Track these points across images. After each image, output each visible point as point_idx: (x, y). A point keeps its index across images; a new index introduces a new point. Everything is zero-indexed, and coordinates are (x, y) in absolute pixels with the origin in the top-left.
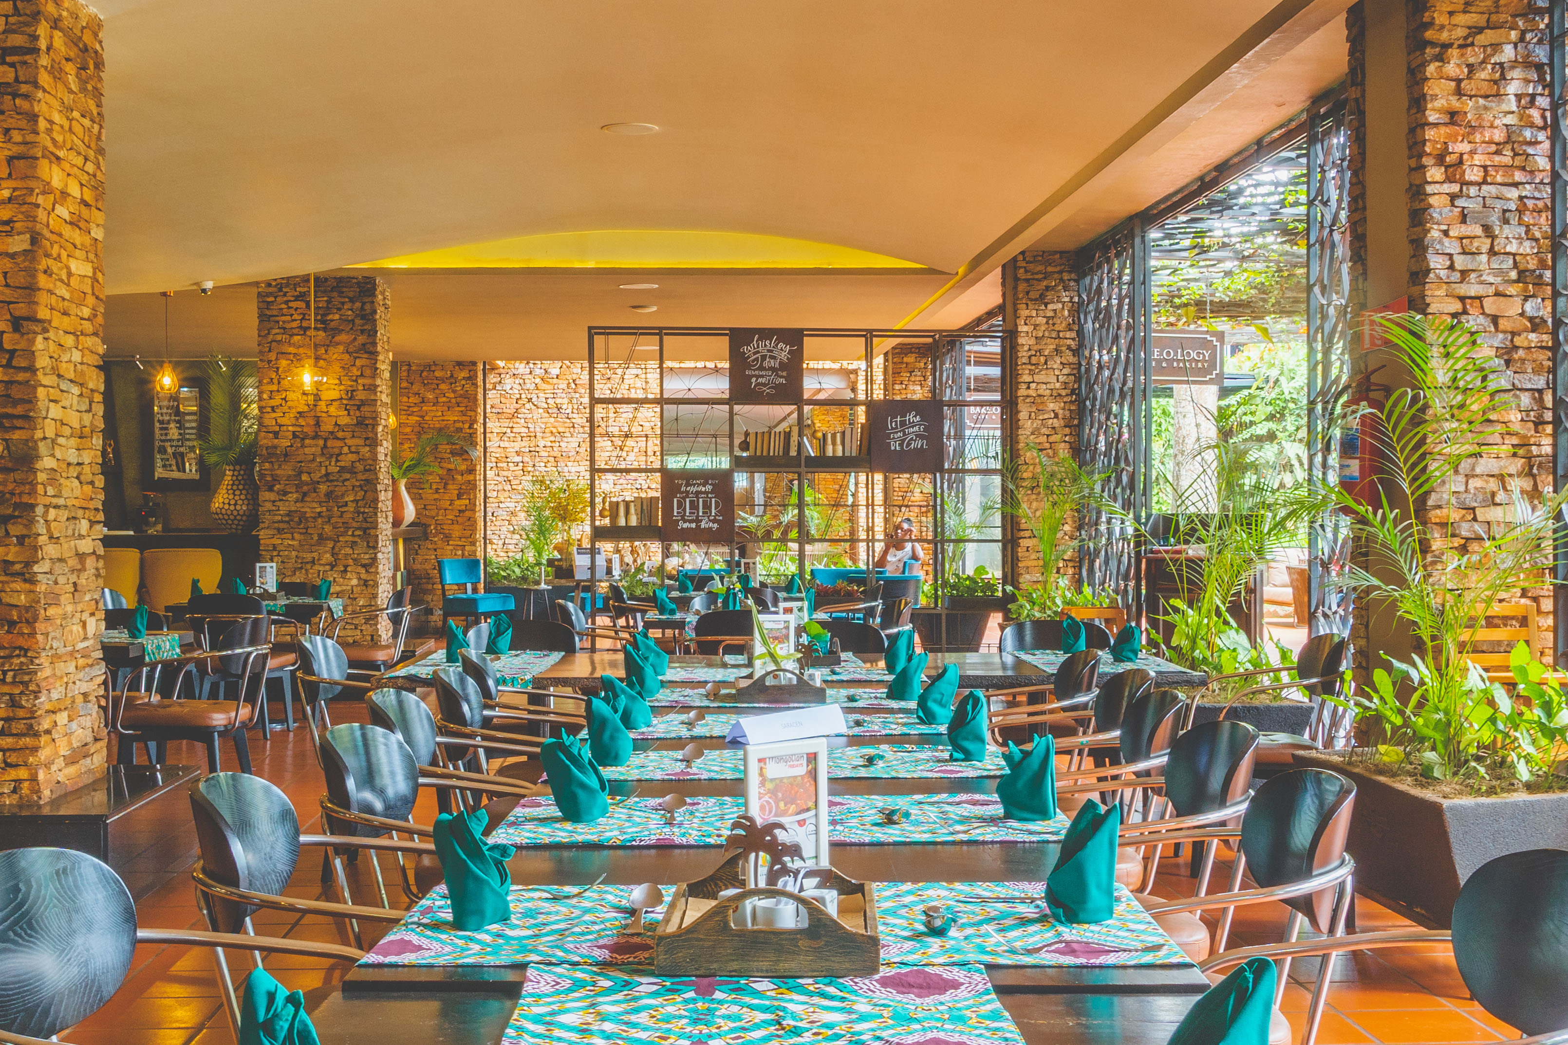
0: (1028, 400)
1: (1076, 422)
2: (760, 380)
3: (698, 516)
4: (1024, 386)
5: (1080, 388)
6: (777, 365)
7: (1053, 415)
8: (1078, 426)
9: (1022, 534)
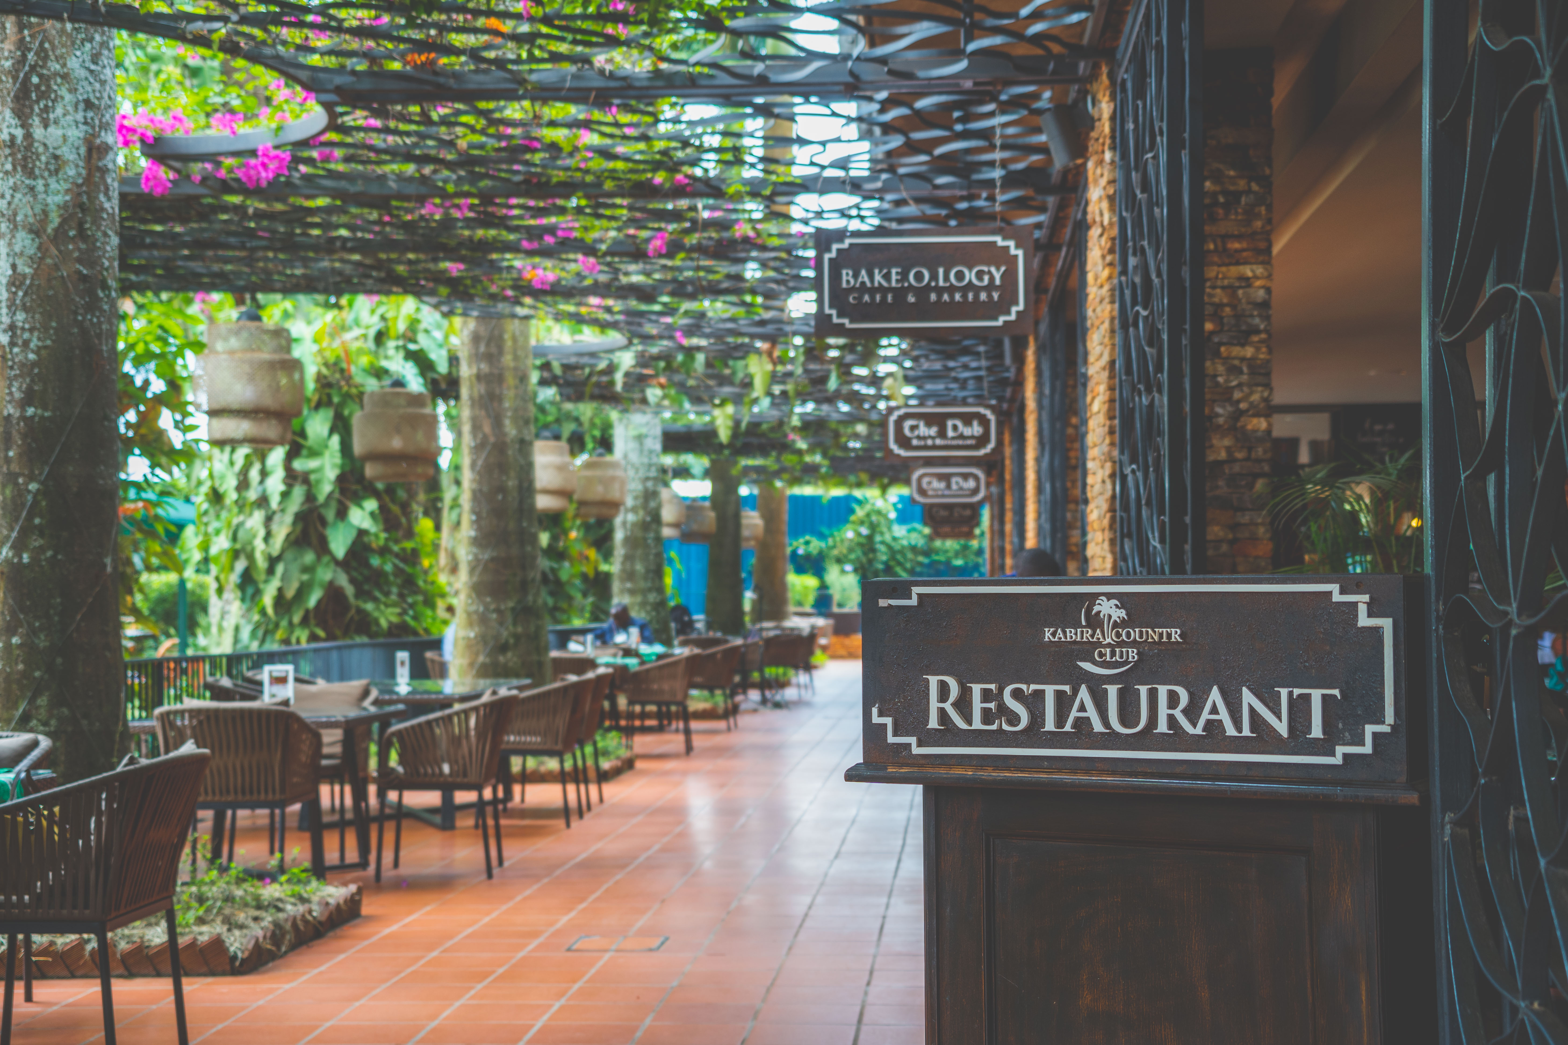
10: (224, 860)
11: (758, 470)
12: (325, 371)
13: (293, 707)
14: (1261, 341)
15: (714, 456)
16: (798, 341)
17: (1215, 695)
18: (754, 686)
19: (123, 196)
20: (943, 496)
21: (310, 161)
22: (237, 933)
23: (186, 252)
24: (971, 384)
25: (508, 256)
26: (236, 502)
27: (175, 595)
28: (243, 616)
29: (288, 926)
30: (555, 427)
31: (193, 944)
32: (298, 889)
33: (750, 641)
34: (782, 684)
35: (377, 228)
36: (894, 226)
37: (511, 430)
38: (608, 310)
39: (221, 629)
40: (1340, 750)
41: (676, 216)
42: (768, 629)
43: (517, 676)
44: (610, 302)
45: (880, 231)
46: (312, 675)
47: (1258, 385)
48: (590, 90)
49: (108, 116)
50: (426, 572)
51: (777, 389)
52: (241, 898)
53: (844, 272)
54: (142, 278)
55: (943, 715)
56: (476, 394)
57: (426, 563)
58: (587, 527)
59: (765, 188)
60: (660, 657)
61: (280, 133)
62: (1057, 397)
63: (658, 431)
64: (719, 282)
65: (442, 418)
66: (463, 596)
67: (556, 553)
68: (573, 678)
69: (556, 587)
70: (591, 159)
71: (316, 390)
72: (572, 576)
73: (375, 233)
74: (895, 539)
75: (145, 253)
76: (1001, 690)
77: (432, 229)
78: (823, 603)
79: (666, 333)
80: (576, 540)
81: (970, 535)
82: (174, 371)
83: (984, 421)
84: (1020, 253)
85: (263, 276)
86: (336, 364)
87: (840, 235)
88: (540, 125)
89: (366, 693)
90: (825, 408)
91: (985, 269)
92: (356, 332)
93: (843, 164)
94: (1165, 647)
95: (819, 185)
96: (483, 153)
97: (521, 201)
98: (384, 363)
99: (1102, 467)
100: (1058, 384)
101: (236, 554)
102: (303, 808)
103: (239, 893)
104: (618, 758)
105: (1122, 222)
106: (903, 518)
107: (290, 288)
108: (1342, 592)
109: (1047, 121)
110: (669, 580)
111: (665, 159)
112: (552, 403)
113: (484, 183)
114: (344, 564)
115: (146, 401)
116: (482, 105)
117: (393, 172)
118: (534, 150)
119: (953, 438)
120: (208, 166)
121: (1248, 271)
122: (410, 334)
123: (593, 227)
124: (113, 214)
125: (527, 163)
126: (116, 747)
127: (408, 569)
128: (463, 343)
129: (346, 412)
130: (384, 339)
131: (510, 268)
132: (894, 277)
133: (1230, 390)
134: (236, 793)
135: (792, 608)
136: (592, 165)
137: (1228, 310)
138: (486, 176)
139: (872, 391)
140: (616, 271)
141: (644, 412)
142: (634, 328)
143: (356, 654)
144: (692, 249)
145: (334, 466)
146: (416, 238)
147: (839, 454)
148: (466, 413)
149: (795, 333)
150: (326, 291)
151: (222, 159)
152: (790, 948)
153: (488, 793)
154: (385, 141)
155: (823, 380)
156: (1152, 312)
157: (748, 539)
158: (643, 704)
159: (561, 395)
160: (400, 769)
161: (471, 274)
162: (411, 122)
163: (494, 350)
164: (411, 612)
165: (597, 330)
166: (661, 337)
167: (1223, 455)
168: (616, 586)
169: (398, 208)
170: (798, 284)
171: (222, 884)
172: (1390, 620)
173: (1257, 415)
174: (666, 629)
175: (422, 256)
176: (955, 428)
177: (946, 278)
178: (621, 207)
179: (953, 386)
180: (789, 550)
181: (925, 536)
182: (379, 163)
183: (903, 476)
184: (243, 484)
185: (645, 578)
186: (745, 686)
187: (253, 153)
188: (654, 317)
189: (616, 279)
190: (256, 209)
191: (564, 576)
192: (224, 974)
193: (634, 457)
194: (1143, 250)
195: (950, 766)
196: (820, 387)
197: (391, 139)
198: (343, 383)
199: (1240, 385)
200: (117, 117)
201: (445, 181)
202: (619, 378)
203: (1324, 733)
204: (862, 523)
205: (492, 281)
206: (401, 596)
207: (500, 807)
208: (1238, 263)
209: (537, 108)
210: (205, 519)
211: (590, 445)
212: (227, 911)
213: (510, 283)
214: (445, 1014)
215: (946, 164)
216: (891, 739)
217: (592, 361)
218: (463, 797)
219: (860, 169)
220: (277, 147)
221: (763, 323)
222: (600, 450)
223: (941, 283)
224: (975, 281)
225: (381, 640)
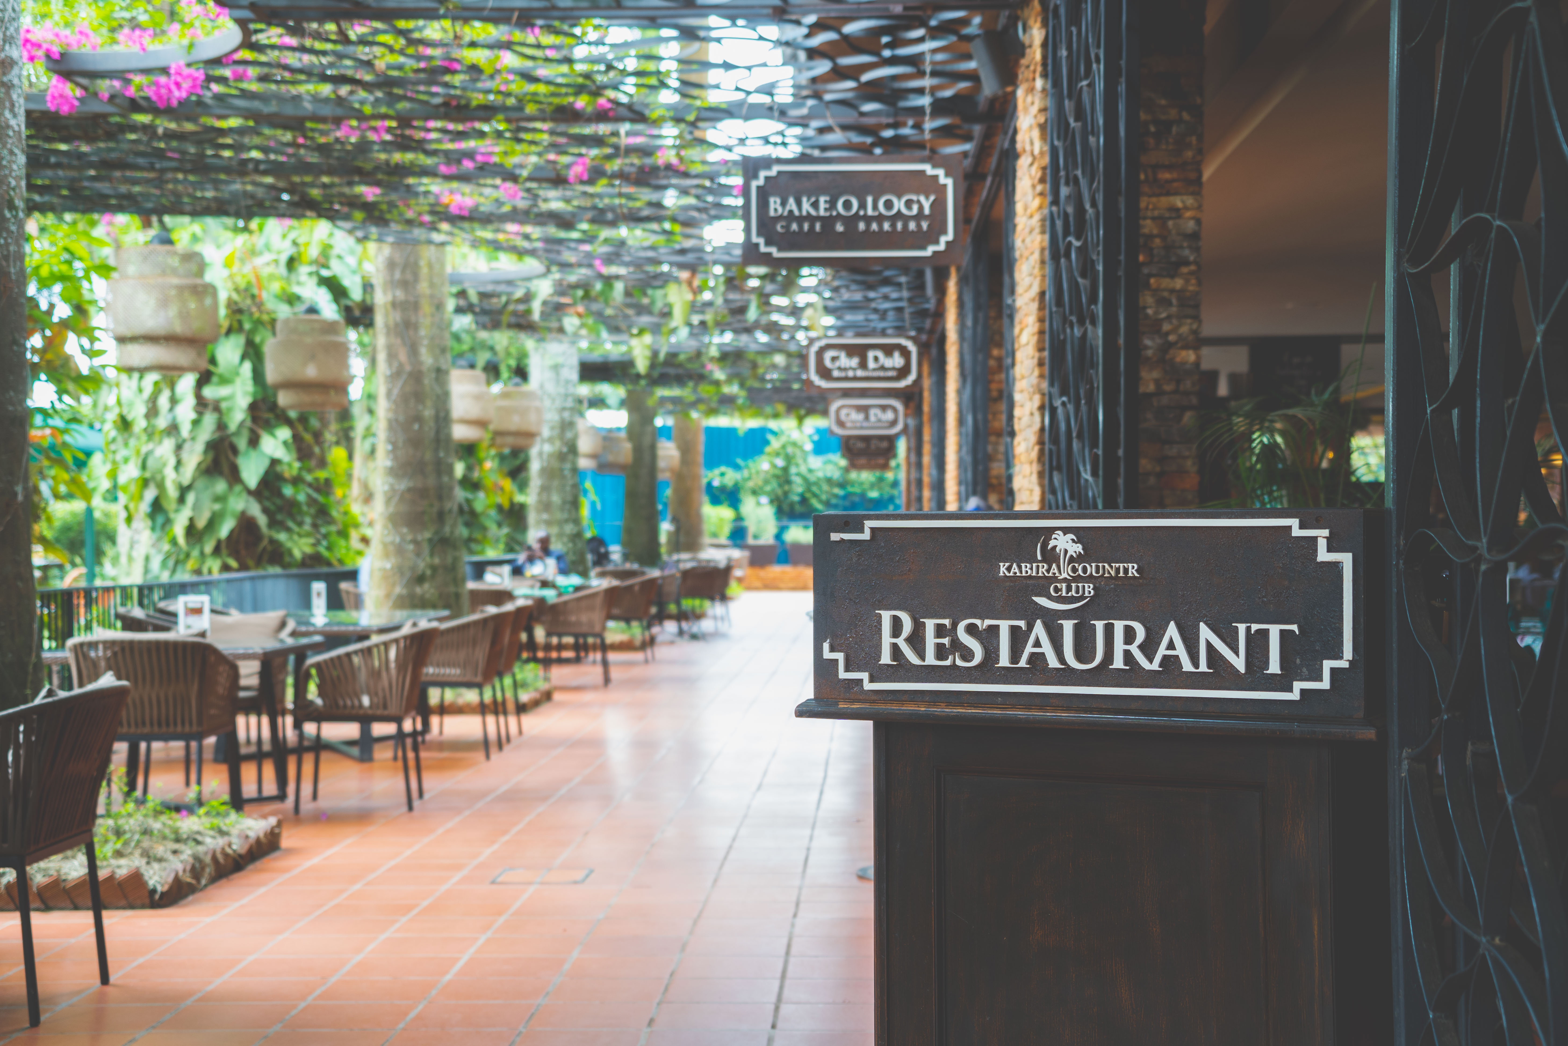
10: (138, 793)
11: (675, 401)
12: (235, 297)
13: (209, 640)
14: (1191, 273)
15: (630, 387)
16: (719, 270)
17: (1172, 631)
18: (670, 617)
19: (29, 113)
20: (862, 428)
21: (222, 80)
22: (156, 866)
23: (92, 173)
24: (891, 315)
25: (425, 180)
26: (145, 430)
27: (80, 524)
28: (154, 545)
29: (208, 859)
30: (469, 356)
31: (111, 878)
32: (217, 821)
33: (667, 572)
34: (698, 616)
35: (290, 150)
36: (816, 153)
37: (427, 359)
38: (527, 237)
39: (130, 559)
40: (1298, 686)
41: (597, 141)
42: (685, 561)
43: (434, 607)
44: (528, 229)
45: (803, 158)
46: (225, 605)
47: (1186, 317)
48: (512, 10)
49: (12, 29)
50: (339, 502)
51: (696, 319)
52: (159, 831)
53: (772, 200)
54: (46, 198)
55: (896, 651)
56: (391, 323)
57: (339, 492)
58: (502, 458)
59: (689, 113)
60: (577, 589)
61: (193, 51)
62: (979, 329)
63: (574, 362)
64: (639, 209)
65: (353, 346)
66: (379, 527)
67: (472, 484)
68: (492, 610)
69: (471, 517)
70: (513, 81)
71: (227, 316)
72: (488, 507)
73: (289, 155)
74: (810, 471)
75: (49, 173)
76: (955, 625)
77: (348, 152)
78: (738, 534)
79: (585, 261)
80: (491, 470)
81: (885, 467)
82: (81, 295)
83: (905, 352)
84: (949, 182)
85: (172, 199)
86: (246, 290)
87: (767, 162)
88: (460, 46)
89: (283, 625)
90: (744, 338)
91: (914, 198)
92: (267, 257)
93: (768, 90)
94: (1122, 582)
95: (744, 111)
96: (401, 74)
97: (439, 124)
98: (296, 290)
99: (1031, 399)
100: (981, 315)
101: (145, 483)
102: (218, 741)
103: (156, 825)
104: (536, 690)
105: (1054, 151)
106: (820, 449)
107: (200, 210)
108: (1302, 527)
109: (978, 48)
110: (585, 512)
111: (588, 83)
112: (468, 332)
113: (402, 106)
114: (257, 494)
115: (51, 326)
116: (402, 24)
117: (308, 92)
118: (453, 72)
119: (874, 370)
120: (117, 84)
121: (1178, 202)
122: (322, 260)
123: (513, 152)
124: (19, 132)
125: (446, 85)
126: (30, 678)
127: (321, 499)
128: (378, 270)
129: (257, 339)
130: (296, 264)
131: (427, 193)
132: (822, 205)
133: (1158, 323)
134: (152, 724)
135: (707, 540)
136: (513, 87)
137: (1157, 241)
138: (404, 98)
139: (790, 321)
140: (536, 197)
141: (560, 341)
142: (553, 256)
143: (269, 585)
144: (614, 176)
145: (246, 393)
146: (332, 161)
147: (756, 384)
148: (381, 341)
149: (715, 263)
150: (237, 215)
151: (131, 76)
152: (716, 881)
153: (408, 726)
154: (300, 60)
155: (742, 310)
156: (1085, 243)
157: (663, 471)
158: (560, 635)
159: (477, 323)
160: (319, 702)
161: (386, 199)
162: (328, 40)
163: (409, 277)
164: (325, 543)
165: (513, 257)
166: (580, 265)
167: (1151, 388)
168: (532, 517)
169: (312, 130)
170: (721, 212)
171: (139, 817)
172: (1350, 555)
173: (1186, 347)
174: (582, 560)
175: (336, 180)
176: (876, 359)
177: (875, 207)
178: (541, 131)
179: (874, 317)
180: (704, 481)
181: (841, 468)
182: (293, 83)
183: (820, 407)
184: (152, 412)
185: (562, 509)
186: (661, 617)
187: (165, 71)
188: (573, 245)
189: (535, 205)
190: (166, 129)
191: (479, 506)
192: (143, 907)
193: (550, 387)
194: (1076, 180)
195: (902, 702)
196: (739, 317)
197: (307, 58)
198: (254, 309)
199: (1169, 318)
200: (22, 31)
201: (362, 102)
202: (536, 307)
203: (1282, 668)
204: (777, 454)
205: (408, 206)
206: (315, 526)
207: (420, 739)
208: (1168, 194)
209: (458, 29)
210: (113, 447)
211: (505, 374)
212: (146, 844)
213: (427, 208)
214: (370, 947)
215: (872, 91)
216: (843, 675)
217: (509, 289)
218: (380, 729)
219: (784, 96)
220: (189, 65)
221: (683, 252)
222: (517, 380)
223: (870, 212)
224: (904, 211)
225: (294, 571)
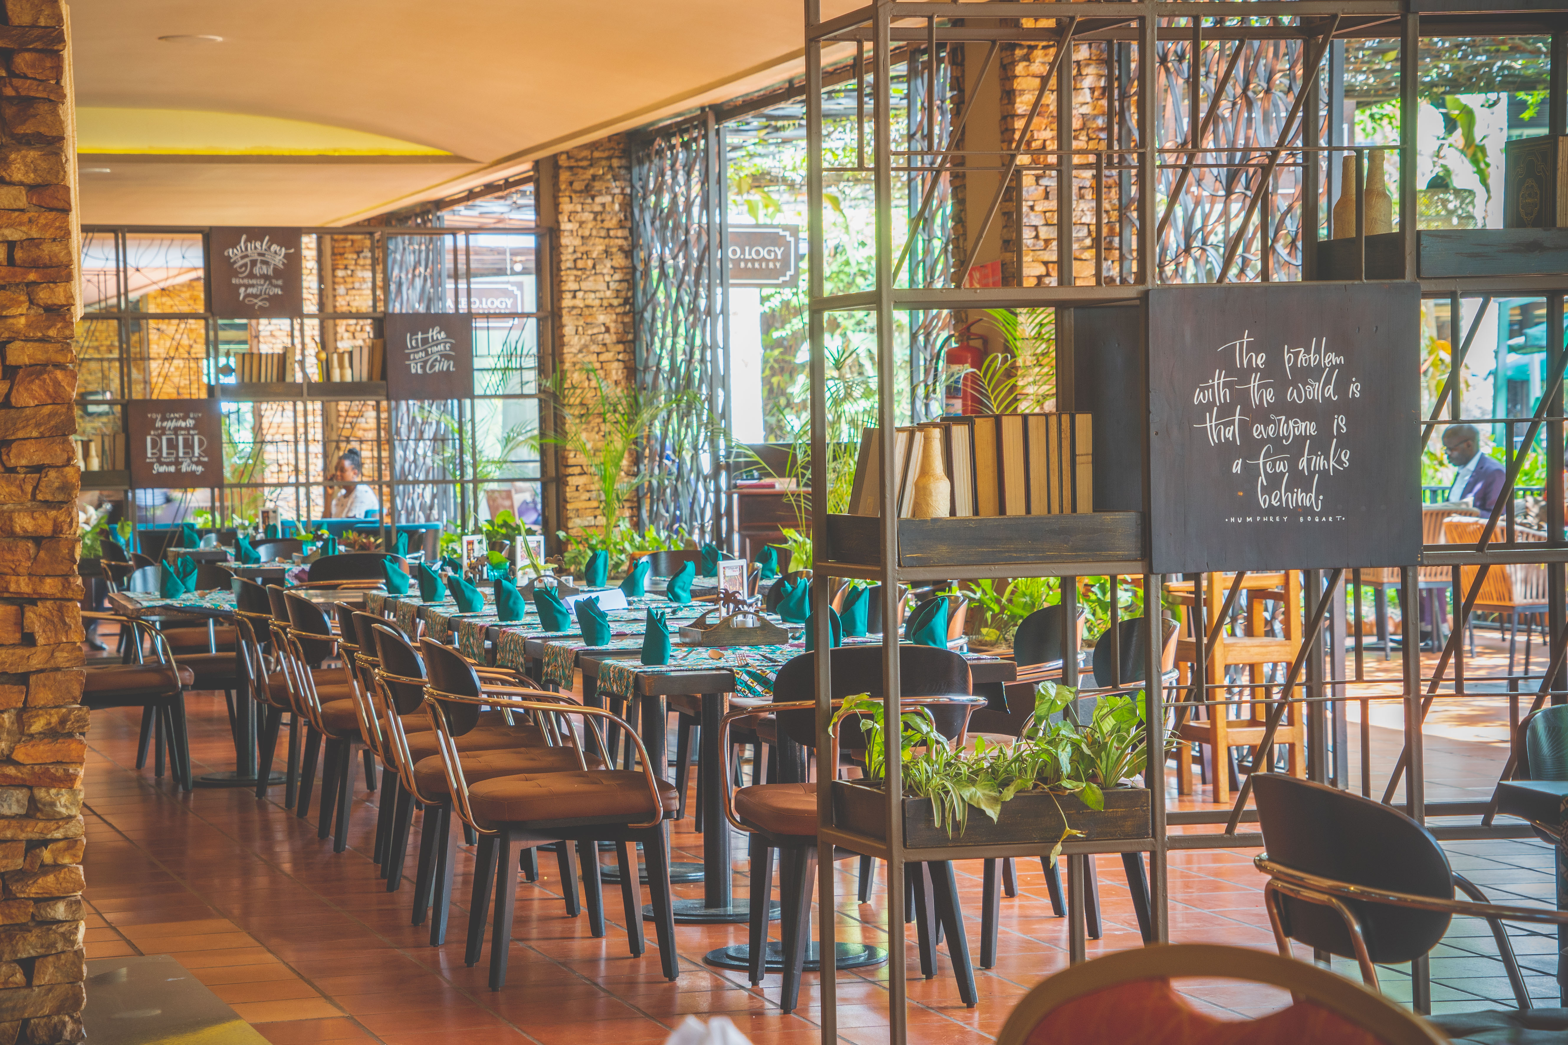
0: (574, 312)
1: (630, 337)
2: (250, 290)
3: (177, 457)
4: (568, 295)
5: (634, 296)
6: (270, 272)
7: (603, 329)
8: (633, 341)
9: (570, 470)
91: (772, 249)
224: (766, 256)
